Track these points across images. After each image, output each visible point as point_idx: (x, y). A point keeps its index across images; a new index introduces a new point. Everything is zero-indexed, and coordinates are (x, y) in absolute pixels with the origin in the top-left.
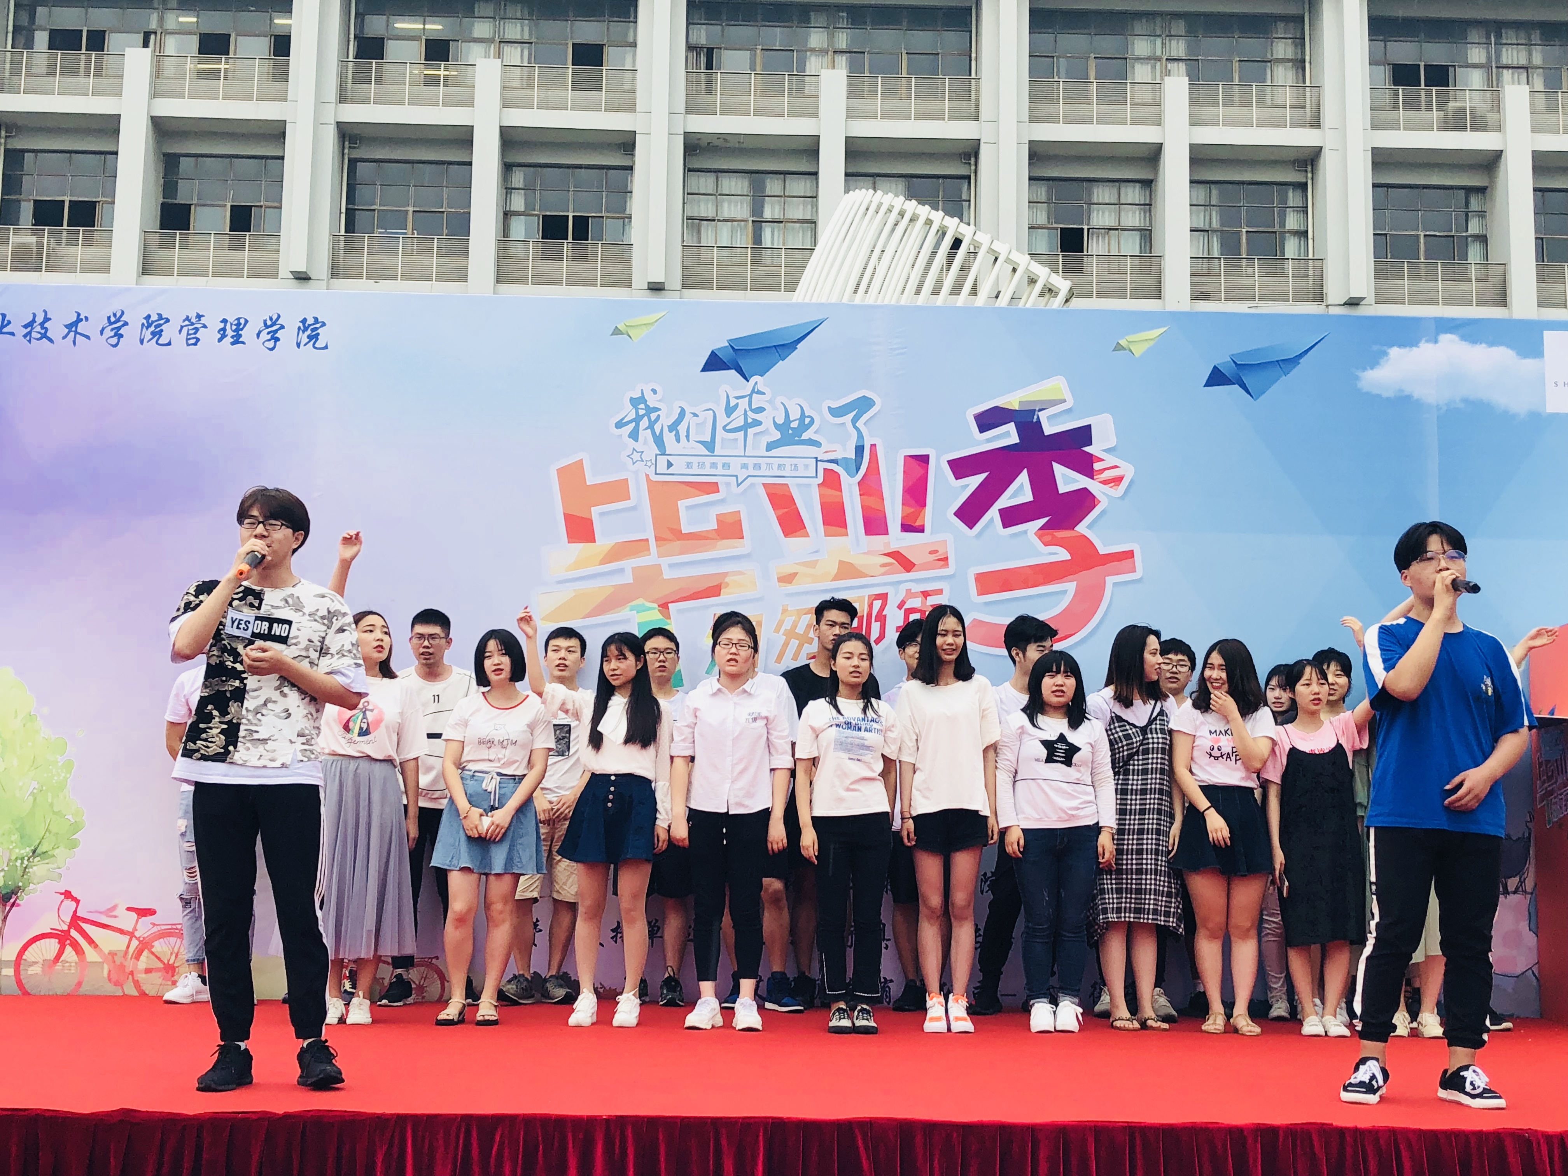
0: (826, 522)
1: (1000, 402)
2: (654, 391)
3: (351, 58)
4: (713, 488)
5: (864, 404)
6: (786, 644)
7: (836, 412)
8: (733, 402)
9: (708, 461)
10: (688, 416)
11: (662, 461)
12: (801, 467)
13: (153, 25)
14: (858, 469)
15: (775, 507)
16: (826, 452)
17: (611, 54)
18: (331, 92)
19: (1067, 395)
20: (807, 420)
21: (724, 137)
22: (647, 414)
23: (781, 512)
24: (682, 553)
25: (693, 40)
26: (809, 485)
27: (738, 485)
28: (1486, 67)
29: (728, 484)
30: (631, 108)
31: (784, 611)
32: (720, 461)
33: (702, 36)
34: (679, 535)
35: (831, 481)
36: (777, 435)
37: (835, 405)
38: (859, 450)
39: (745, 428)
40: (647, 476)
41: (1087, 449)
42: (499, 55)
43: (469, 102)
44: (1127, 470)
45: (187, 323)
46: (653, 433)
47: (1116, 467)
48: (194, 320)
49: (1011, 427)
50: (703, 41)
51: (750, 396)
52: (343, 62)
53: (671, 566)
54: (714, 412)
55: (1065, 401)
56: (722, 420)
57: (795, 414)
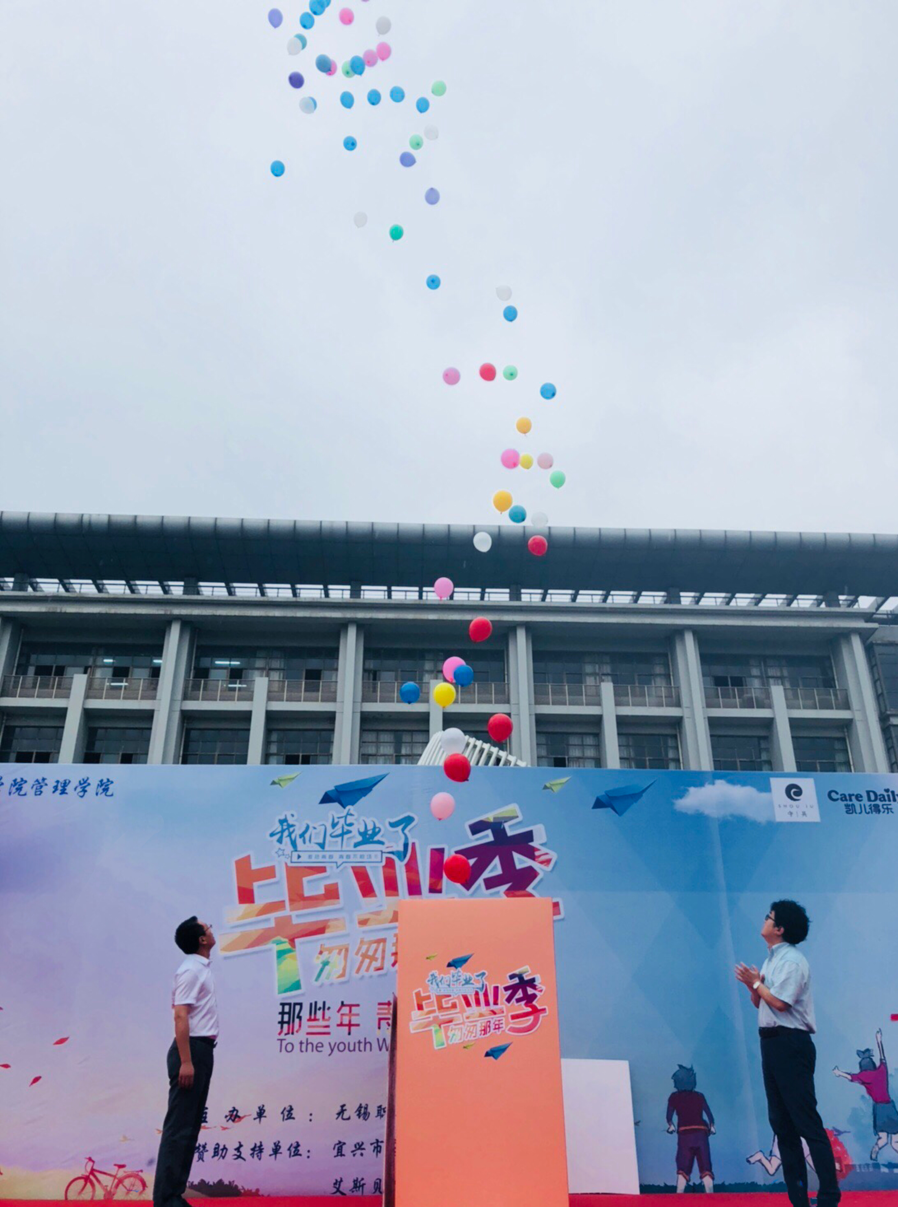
0: (386, 888)
1: (482, 818)
2: (293, 815)
3: (191, 678)
4: (323, 870)
5: (409, 820)
6: (362, 962)
7: (393, 825)
8: (336, 820)
9: (321, 854)
10: (311, 829)
11: (295, 854)
12: (373, 857)
13: (90, 663)
14: (405, 856)
15: (358, 880)
16: (388, 847)
17: (325, 674)
18: (179, 695)
19: (519, 813)
20: (377, 830)
21: (381, 714)
22: (288, 829)
23: (362, 882)
24: (304, 908)
25: (367, 666)
26: (377, 867)
27: (338, 867)
28: (760, 677)
29: (331, 867)
30: (334, 700)
31: (362, 942)
32: (328, 854)
33: (371, 665)
34: (303, 898)
35: (390, 864)
36: (359, 838)
37: (393, 820)
38: (406, 846)
39: (342, 835)
40: (286, 864)
41: (531, 844)
42: (268, 675)
43: (250, 699)
44: (553, 856)
45: (37, 783)
46: (291, 839)
47: (547, 854)
48: (40, 781)
49: (489, 832)
50: (372, 667)
51: (346, 817)
52: (186, 681)
53: (297, 916)
54: (325, 826)
55: (517, 817)
56: (330, 830)
57: (370, 826)
